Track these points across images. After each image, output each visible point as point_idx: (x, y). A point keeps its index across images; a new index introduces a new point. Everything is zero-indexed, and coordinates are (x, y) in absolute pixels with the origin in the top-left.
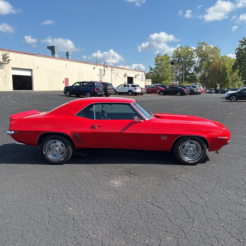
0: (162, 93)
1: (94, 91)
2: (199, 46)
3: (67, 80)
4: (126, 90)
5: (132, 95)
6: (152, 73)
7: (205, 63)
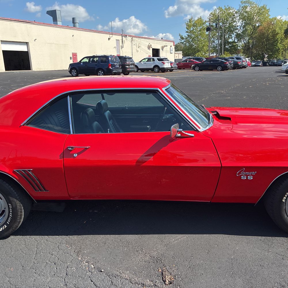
0: (197, 69)
1: (108, 69)
2: (242, 5)
3: (75, 55)
4: (151, 65)
5: (158, 72)
6: (183, 43)
7: (249, 28)
